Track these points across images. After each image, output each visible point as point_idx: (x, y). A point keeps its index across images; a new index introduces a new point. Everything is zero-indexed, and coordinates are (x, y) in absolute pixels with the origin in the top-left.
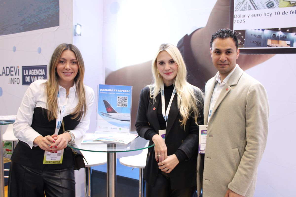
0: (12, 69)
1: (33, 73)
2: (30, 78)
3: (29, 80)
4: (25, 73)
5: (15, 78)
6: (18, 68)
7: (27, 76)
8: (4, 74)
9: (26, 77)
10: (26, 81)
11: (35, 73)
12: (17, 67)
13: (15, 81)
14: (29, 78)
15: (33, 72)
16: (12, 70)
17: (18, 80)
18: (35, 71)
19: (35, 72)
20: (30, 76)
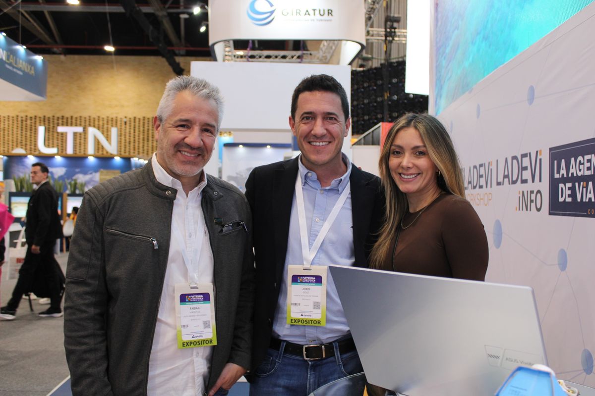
0: (526, 162)
1: (580, 170)
2: (573, 189)
3: (569, 196)
4: (558, 172)
5: (532, 192)
6: (539, 157)
7: (564, 180)
8: (506, 180)
9: (561, 185)
10: (561, 200)
11: (589, 169)
12: (537, 152)
13: (532, 201)
14: (569, 189)
15: (582, 167)
16: (524, 165)
17: (539, 195)
18: (589, 161)
19: (588, 165)
20: (574, 179)
